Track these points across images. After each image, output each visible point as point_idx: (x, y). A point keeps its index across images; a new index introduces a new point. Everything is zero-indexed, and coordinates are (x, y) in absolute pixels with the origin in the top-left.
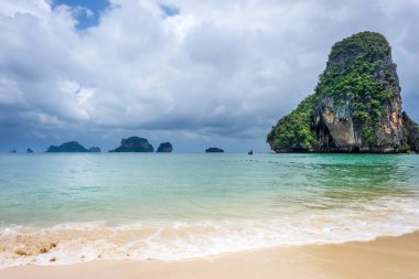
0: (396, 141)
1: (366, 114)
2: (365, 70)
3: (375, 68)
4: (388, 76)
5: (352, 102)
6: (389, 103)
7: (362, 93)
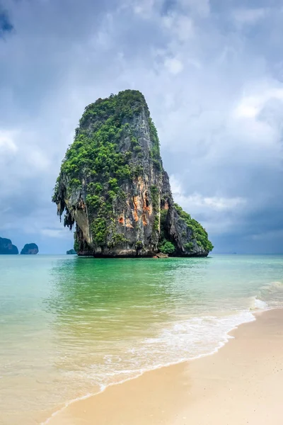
0: (140, 238)
1: (101, 199)
2: (111, 137)
3: (122, 133)
4: (134, 144)
5: (88, 181)
6: (131, 182)
7: (100, 168)
